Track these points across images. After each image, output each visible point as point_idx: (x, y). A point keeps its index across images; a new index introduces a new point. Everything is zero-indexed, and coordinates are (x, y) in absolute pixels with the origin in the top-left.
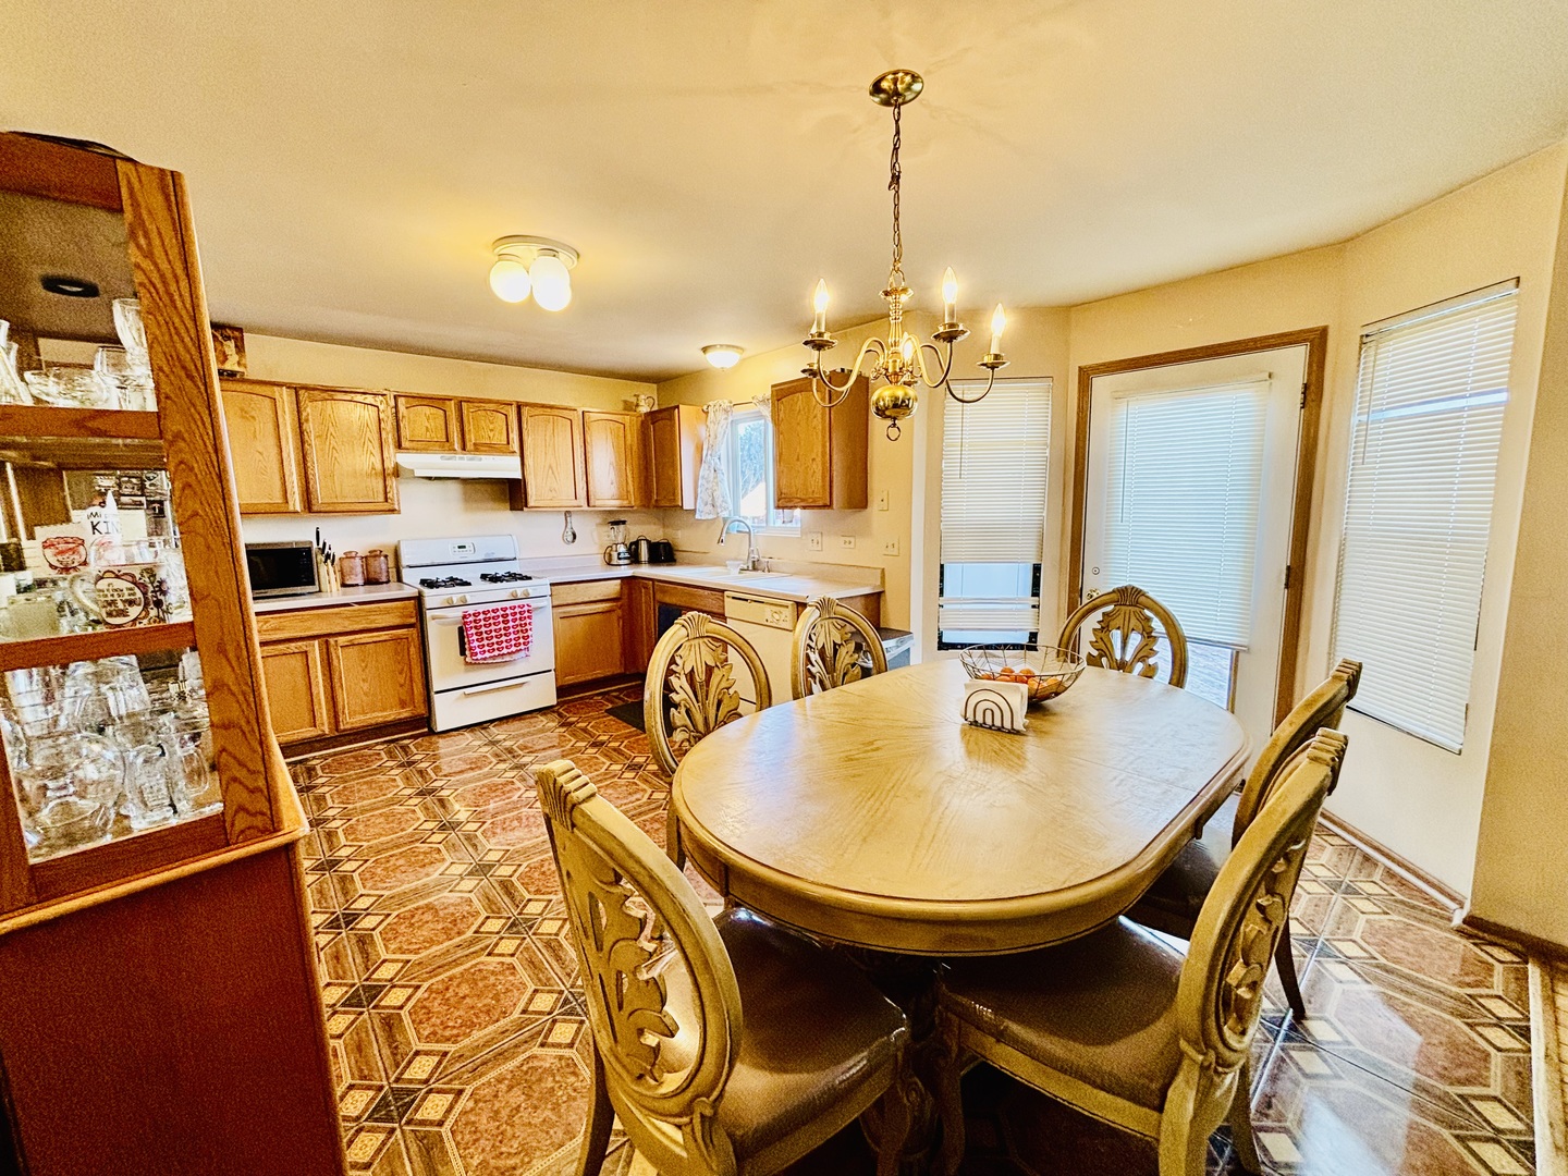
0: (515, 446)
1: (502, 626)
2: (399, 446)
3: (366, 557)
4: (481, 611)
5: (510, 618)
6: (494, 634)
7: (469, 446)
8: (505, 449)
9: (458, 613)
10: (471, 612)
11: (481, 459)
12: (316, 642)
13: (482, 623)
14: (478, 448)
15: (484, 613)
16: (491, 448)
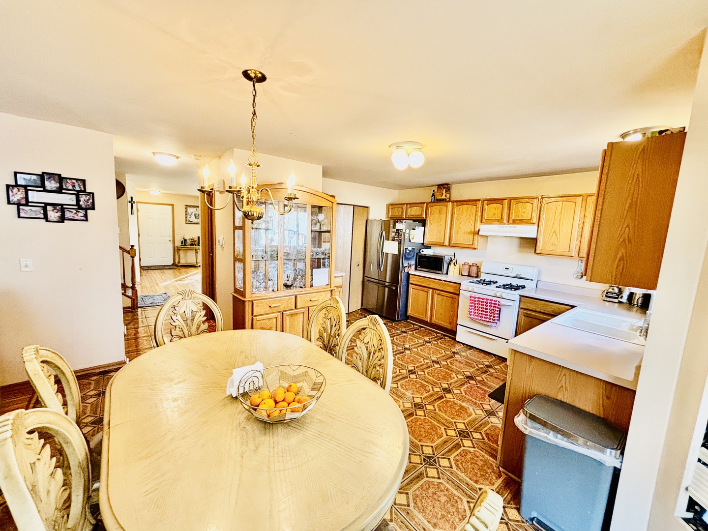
0: (535, 220)
1: (484, 307)
2: (481, 222)
3: (470, 266)
4: (477, 297)
5: (489, 304)
6: (480, 309)
7: (511, 221)
8: (529, 222)
9: (468, 294)
10: (473, 296)
11: (516, 227)
12: (431, 290)
13: (477, 302)
14: (514, 222)
15: (478, 298)
16: (521, 221)
